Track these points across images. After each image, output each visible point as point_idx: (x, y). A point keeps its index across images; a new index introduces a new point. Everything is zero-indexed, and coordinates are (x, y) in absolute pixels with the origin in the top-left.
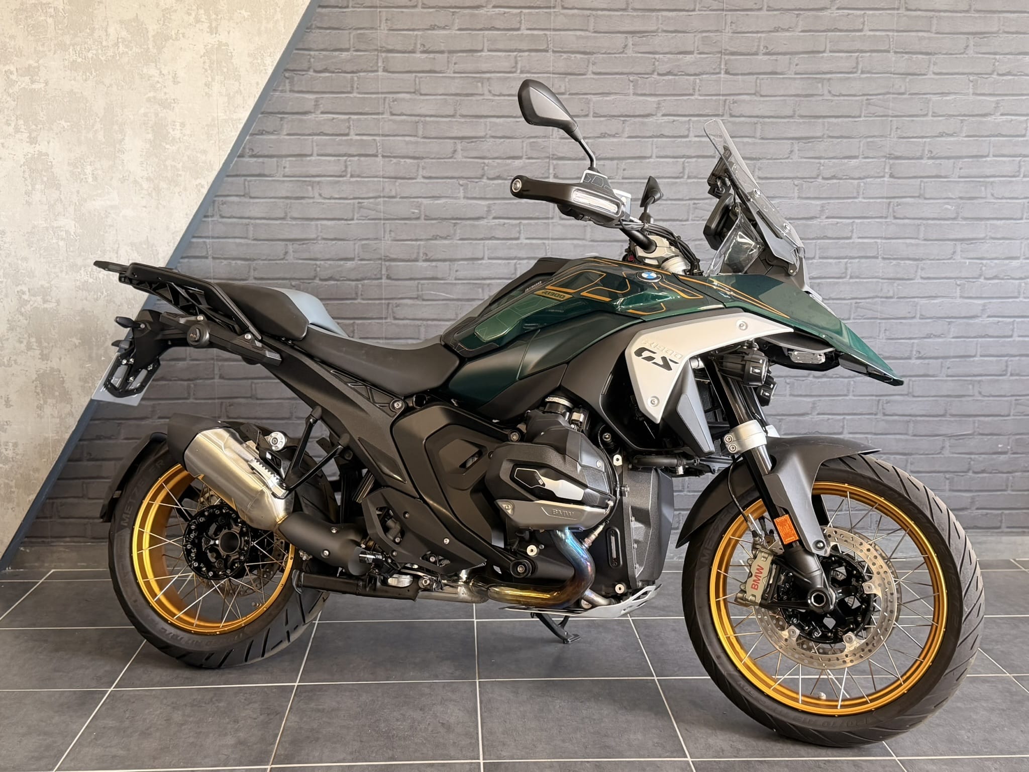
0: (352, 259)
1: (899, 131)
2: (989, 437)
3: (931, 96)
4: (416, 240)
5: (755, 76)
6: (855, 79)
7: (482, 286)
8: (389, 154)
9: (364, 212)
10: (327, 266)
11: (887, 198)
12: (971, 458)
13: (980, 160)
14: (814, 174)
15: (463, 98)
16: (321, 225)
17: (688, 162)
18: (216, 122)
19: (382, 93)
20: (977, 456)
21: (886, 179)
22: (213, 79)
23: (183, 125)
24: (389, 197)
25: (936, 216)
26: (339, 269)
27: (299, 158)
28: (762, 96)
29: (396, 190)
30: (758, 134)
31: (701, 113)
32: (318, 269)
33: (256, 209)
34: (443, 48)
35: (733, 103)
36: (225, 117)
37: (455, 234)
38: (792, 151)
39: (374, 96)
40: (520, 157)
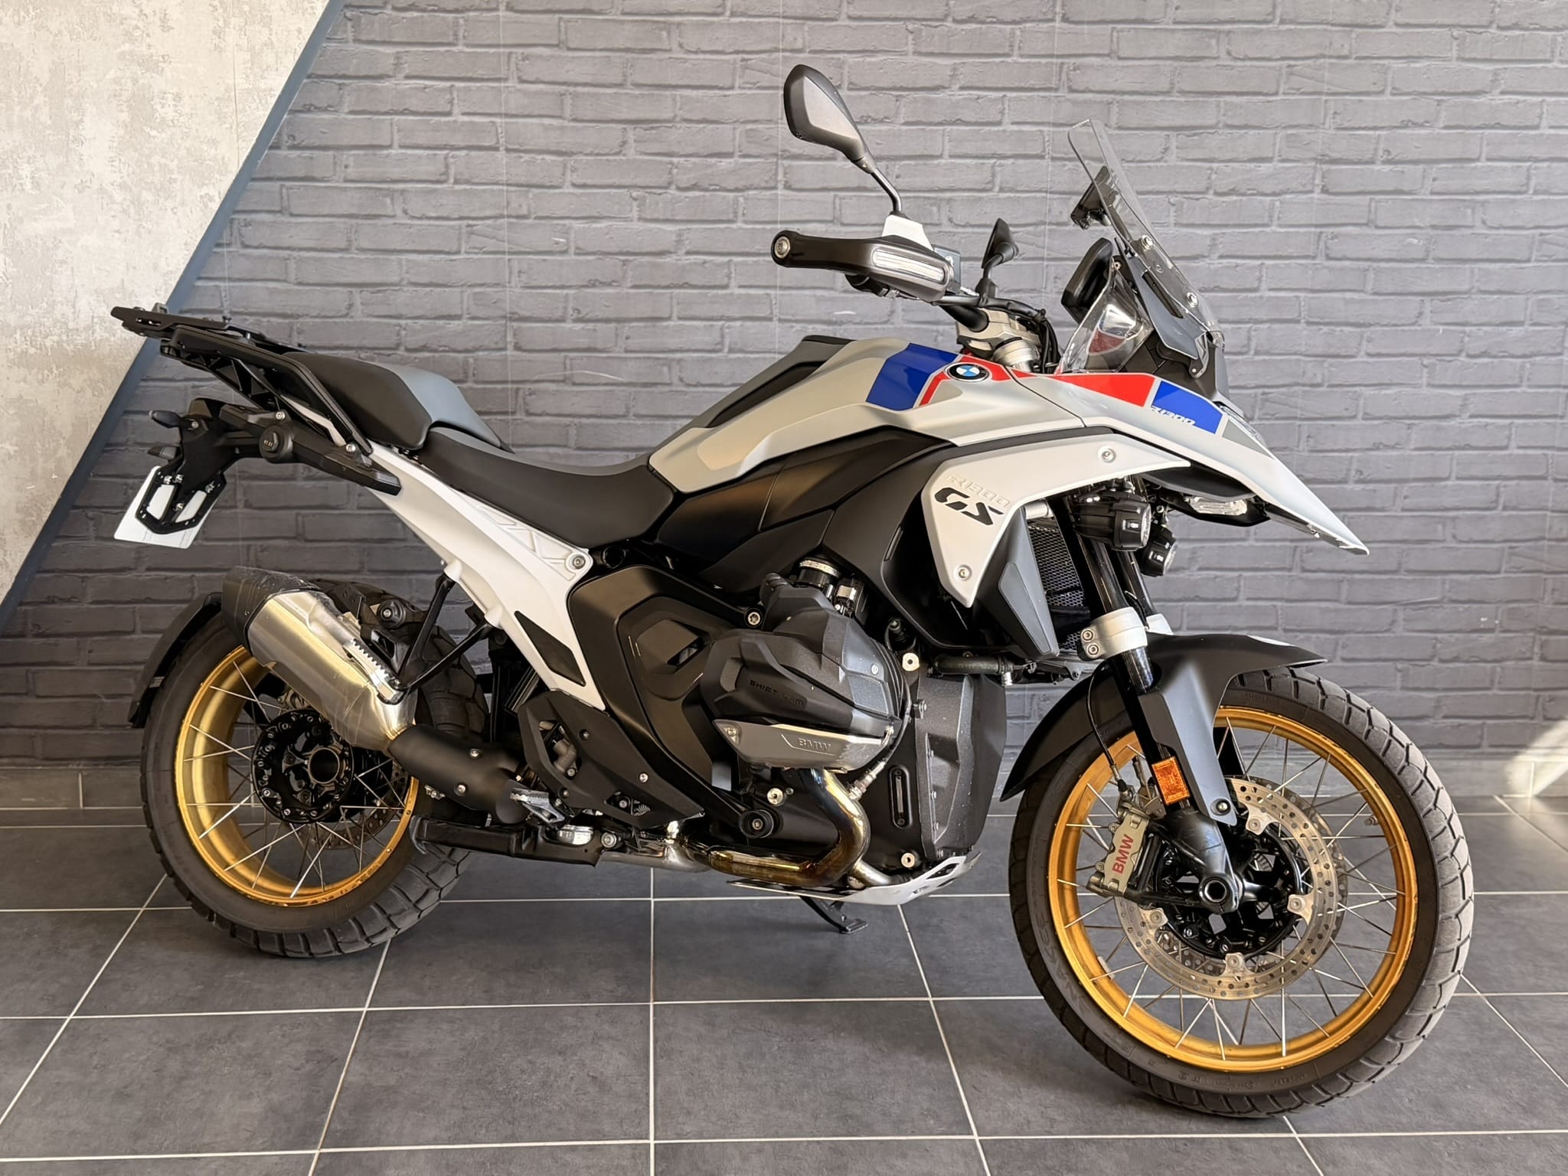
0: (458, 317)
1: (1337, 117)
2: (1467, 606)
3: (1391, 61)
4: (563, 287)
5: (1110, 26)
6: (1269, 31)
7: (668, 363)
8: (517, 147)
9: (477, 241)
10: (417, 327)
11: (1316, 226)
12: (1436, 639)
13: (1466, 165)
14: (1202, 186)
15: (634, 55)
16: (408, 261)
17: (1000, 165)
18: (233, 94)
19: (505, 46)
20: (1446, 636)
21: (1315, 195)
22: (226, 24)
23: (178, 98)
24: (518, 217)
25: (1393, 255)
26: (436, 333)
27: (371, 152)
28: (1120, 58)
29: (529, 206)
30: (1114, 121)
31: (1022, 85)
32: (403, 333)
33: (301, 233)
35: (1074, 70)
36: (246, 86)
37: (624, 277)
38: (1166, 149)
39: (492, 50)
40: (730, 155)
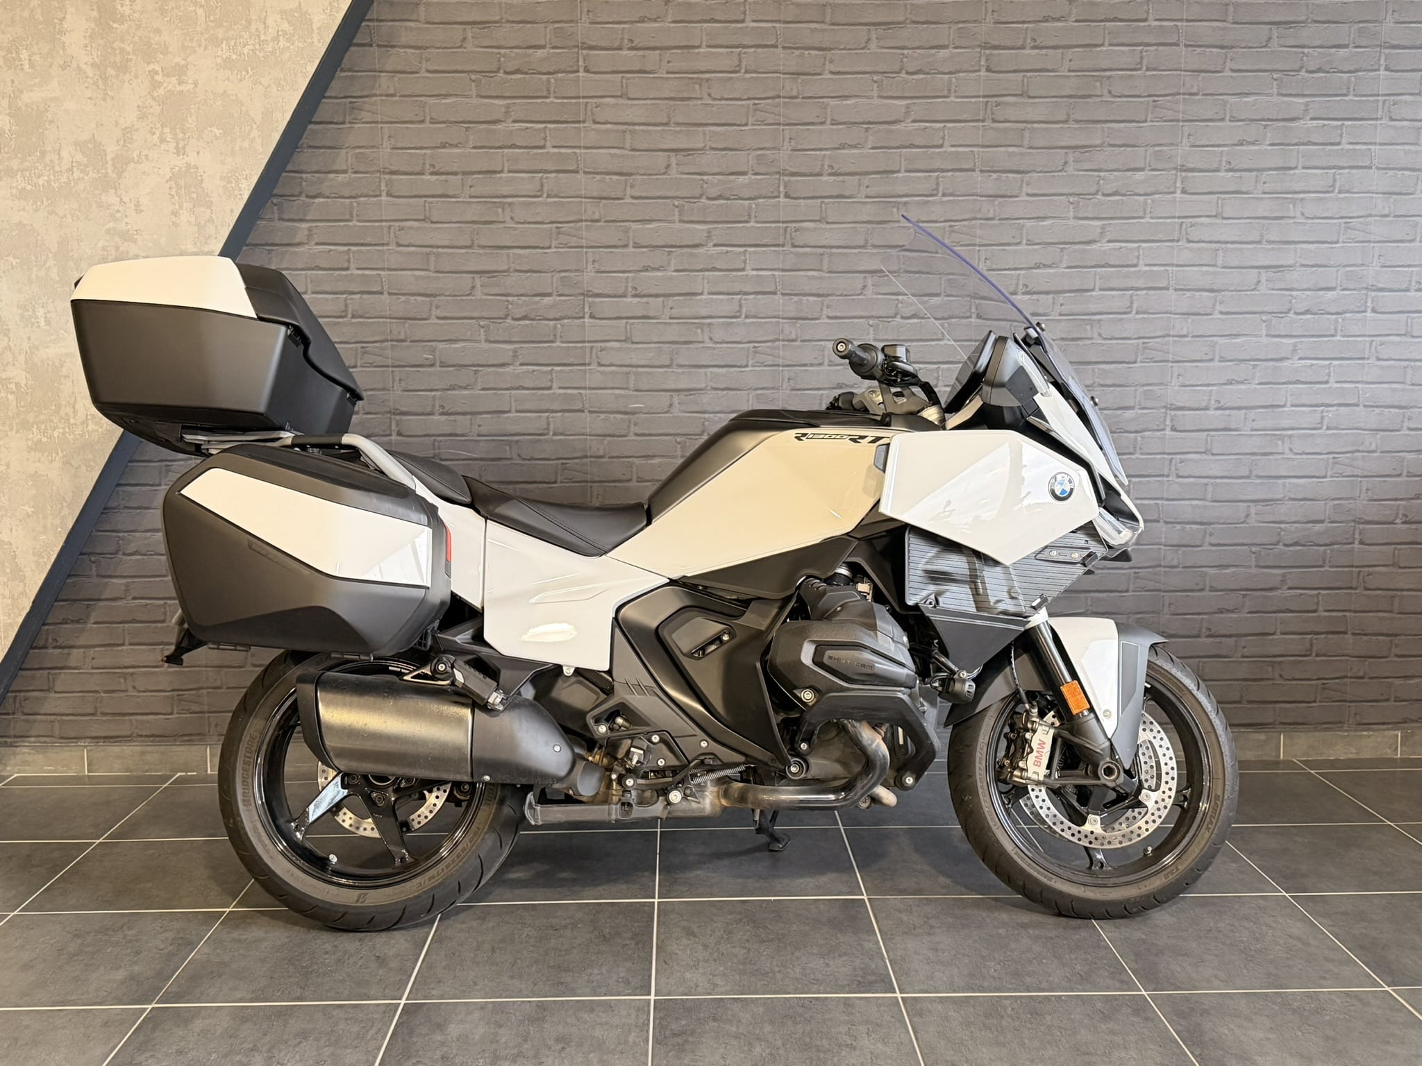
1: (988, 262)
3: (1025, 221)
4: (431, 390)
5: (820, 200)
6: (935, 202)
7: (510, 443)
8: (397, 291)
9: (370, 359)
13: (1085, 294)
14: (892, 312)
15: (481, 226)
17: (745, 299)
19: (386, 221)
21: (972, 320)
22: (181, 207)
24: (397, 341)
28: (828, 223)
29: (406, 333)
30: (825, 267)
31: (758, 242)
34: (455, 169)
35: (796, 231)
37: (476, 383)
38: (864, 287)
39: (377, 224)
40: (549, 295)
